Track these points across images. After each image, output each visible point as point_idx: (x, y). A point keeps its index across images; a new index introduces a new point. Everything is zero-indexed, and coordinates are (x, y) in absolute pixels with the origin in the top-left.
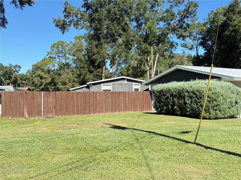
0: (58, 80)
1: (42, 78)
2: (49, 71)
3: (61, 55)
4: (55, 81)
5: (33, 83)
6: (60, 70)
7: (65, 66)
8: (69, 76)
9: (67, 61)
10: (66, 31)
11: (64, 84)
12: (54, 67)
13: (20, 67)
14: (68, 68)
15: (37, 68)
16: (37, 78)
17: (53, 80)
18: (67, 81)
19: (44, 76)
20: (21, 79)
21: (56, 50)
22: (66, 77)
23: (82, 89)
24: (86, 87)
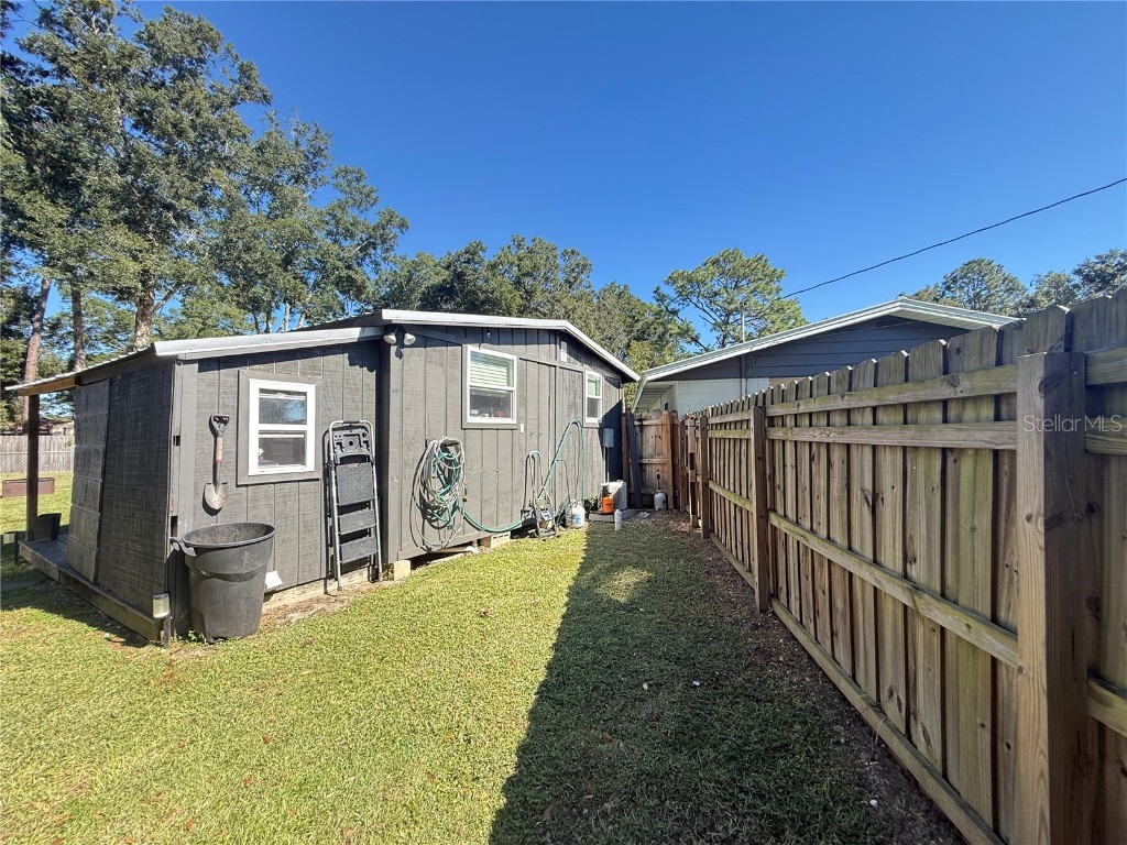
23: (306, 361)
24: (346, 355)
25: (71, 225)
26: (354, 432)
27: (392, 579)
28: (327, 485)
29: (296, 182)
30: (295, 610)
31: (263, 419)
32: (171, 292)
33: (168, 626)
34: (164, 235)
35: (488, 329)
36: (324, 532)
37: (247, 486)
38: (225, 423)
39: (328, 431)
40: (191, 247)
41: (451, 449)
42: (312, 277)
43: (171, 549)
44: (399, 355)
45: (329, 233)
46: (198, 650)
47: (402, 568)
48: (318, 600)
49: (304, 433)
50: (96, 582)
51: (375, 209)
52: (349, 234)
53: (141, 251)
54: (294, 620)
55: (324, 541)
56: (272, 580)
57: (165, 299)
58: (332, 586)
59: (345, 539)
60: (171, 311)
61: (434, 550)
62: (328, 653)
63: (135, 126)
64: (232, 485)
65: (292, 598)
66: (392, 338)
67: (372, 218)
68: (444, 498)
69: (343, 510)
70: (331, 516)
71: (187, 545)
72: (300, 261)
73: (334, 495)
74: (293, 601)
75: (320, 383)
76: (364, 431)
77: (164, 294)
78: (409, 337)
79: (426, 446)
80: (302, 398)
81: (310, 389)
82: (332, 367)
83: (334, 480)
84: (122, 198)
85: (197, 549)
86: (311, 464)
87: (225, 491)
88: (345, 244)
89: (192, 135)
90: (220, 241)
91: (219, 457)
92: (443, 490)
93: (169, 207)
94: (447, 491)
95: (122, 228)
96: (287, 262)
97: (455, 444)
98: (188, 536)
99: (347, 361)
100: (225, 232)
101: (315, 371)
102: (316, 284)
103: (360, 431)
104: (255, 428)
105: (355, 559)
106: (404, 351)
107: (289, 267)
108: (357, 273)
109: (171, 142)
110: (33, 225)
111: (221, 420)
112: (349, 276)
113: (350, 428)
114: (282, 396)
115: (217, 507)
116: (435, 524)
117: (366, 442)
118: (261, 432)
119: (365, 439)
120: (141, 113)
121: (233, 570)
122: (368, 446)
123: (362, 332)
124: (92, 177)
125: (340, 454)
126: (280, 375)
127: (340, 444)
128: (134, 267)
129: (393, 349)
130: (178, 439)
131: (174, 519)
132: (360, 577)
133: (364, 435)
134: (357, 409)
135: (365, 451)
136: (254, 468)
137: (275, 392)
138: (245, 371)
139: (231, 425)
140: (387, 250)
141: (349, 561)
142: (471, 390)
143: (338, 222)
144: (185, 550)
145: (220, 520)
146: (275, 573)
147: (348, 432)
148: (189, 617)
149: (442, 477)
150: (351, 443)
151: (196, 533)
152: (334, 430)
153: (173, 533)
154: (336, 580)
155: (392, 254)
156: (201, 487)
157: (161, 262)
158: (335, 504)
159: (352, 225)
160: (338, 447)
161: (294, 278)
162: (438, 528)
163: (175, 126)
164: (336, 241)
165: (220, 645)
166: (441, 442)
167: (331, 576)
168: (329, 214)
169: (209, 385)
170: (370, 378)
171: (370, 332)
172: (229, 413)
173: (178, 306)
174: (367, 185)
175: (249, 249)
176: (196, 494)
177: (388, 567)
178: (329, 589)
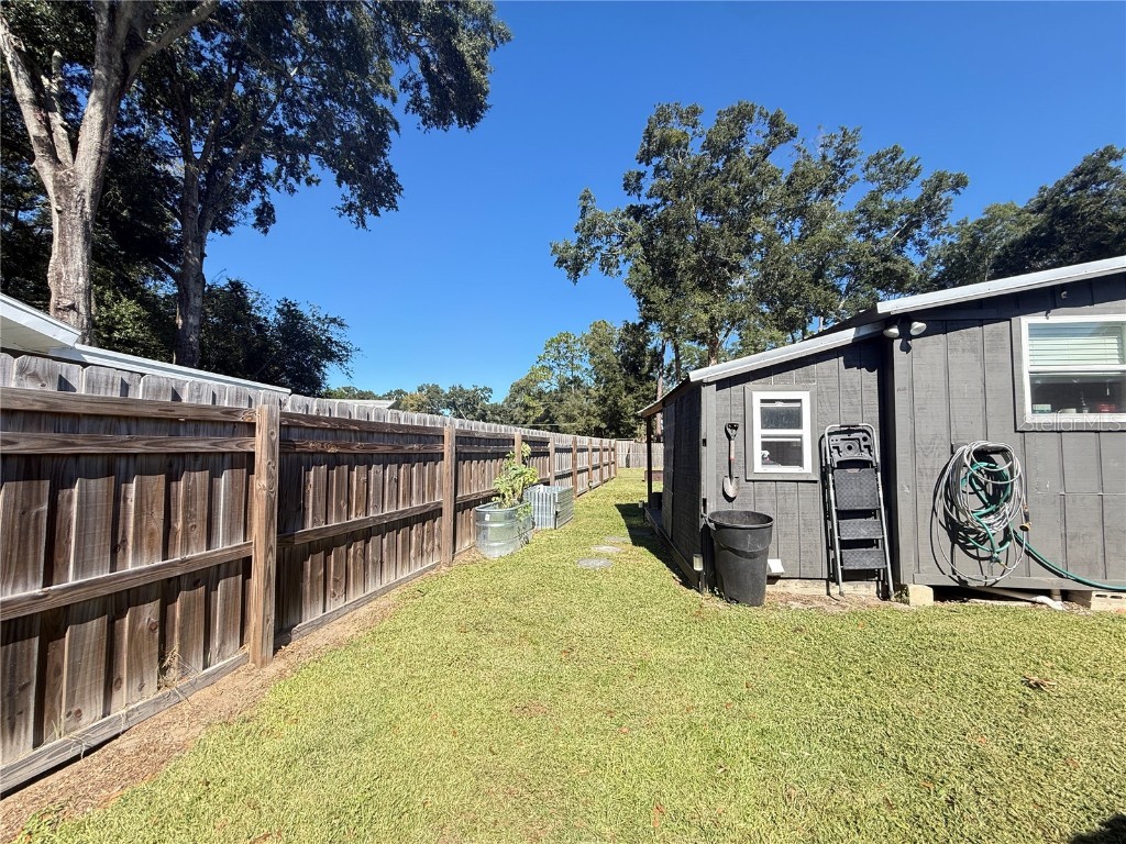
0: (558, 412)
1: (527, 407)
2: (540, 395)
3: (563, 363)
4: (553, 412)
5: (512, 419)
6: (562, 391)
7: (571, 382)
8: (580, 403)
9: (576, 373)
10: (581, 273)
11: (570, 419)
12: (550, 385)
13: (491, 391)
14: (578, 387)
15: (518, 389)
16: (518, 409)
17: (547, 411)
18: (575, 413)
19: (533, 404)
20: (492, 413)
21: (554, 353)
22: (573, 406)
23: (800, 371)
24: (841, 359)
25: (672, 300)
26: (853, 436)
27: (907, 602)
28: (825, 488)
29: (825, 195)
30: (797, 600)
31: (765, 425)
32: (729, 330)
33: (703, 579)
34: (723, 287)
35: (1063, 287)
36: (824, 534)
37: (754, 481)
38: (736, 429)
39: (823, 436)
40: (740, 290)
41: (998, 458)
42: (844, 283)
43: (702, 523)
44: (906, 348)
45: (861, 231)
46: (721, 605)
47: (921, 595)
48: (820, 599)
49: (800, 437)
50: (672, 539)
51: (918, 180)
52: (885, 223)
53: (708, 304)
54: (793, 608)
55: (824, 541)
56: (775, 566)
57: (726, 336)
58: (834, 590)
59: (845, 545)
60: (733, 344)
61: (972, 584)
62: (816, 645)
63: (703, 214)
64: (742, 480)
65: (795, 587)
66: (895, 331)
67: (913, 193)
68: (984, 521)
69: (843, 515)
70: (831, 519)
71: (710, 521)
72: (831, 271)
73: (832, 498)
74: (796, 591)
75: (815, 389)
76: (865, 435)
77: (725, 333)
78: (918, 326)
79: (953, 453)
80: (798, 405)
81: (805, 396)
82: (827, 372)
83: (831, 484)
84: (697, 269)
85: (716, 525)
86: (809, 467)
87: (738, 483)
88: (879, 235)
89: (737, 200)
90: (760, 278)
91: (732, 457)
92: (984, 511)
93: (725, 264)
94: (992, 513)
95: (697, 291)
96: (817, 277)
97: (1003, 451)
98: (713, 515)
99: (842, 363)
100: (763, 268)
101: (809, 379)
102: (849, 288)
103: (860, 435)
104: (759, 433)
105: (857, 568)
106: (913, 343)
107: (821, 281)
108: (896, 262)
109: (725, 213)
110: (654, 306)
111: (733, 427)
112: (888, 269)
113: (849, 432)
114: (780, 405)
115: (732, 496)
116: (973, 552)
117: (867, 447)
118: (763, 437)
119: (866, 443)
120: (705, 203)
121: (740, 547)
122: (870, 451)
123: (857, 332)
124: (682, 263)
125: (837, 458)
126: (777, 386)
127: (837, 448)
128: (705, 317)
129: (897, 344)
130: (705, 441)
131: (705, 500)
132: (868, 590)
133: (865, 439)
134: (857, 412)
135: (866, 456)
136: (758, 467)
137: (773, 401)
138: (749, 385)
139: (741, 429)
140: (936, 223)
141: (851, 568)
142: (1032, 379)
143: (870, 218)
144: (709, 524)
145: (735, 507)
146: (779, 561)
147: (846, 436)
148: (715, 576)
149: (982, 494)
150: (850, 448)
151: (717, 514)
152: (830, 434)
153: (705, 512)
154: (838, 584)
155: (944, 224)
156: (721, 479)
157: (721, 310)
158: (834, 508)
159: (887, 211)
160: (836, 451)
161: (825, 290)
162: (977, 558)
163: (725, 199)
164: (868, 237)
165: (734, 606)
166: (974, 448)
167: (832, 578)
168: (861, 212)
169: (726, 399)
170: (870, 379)
171: (865, 331)
172: (737, 420)
173: (737, 340)
174: (905, 158)
175: (783, 276)
176: (718, 484)
177: (901, 589)
178: (831, 591)
